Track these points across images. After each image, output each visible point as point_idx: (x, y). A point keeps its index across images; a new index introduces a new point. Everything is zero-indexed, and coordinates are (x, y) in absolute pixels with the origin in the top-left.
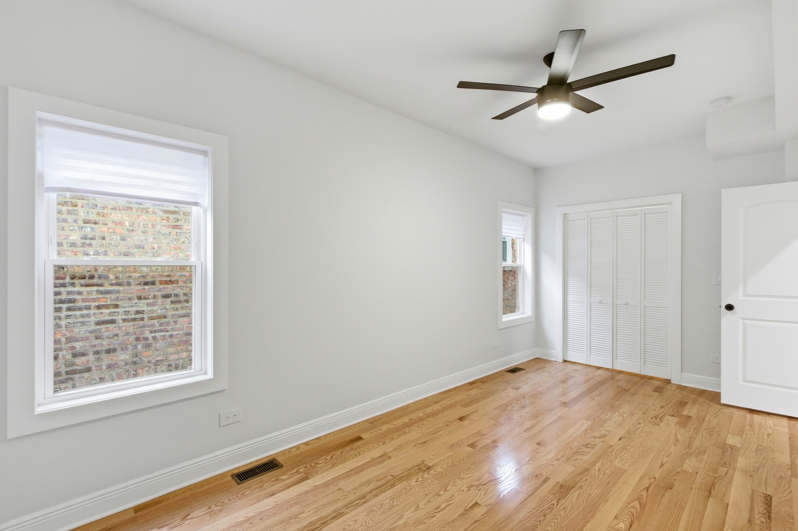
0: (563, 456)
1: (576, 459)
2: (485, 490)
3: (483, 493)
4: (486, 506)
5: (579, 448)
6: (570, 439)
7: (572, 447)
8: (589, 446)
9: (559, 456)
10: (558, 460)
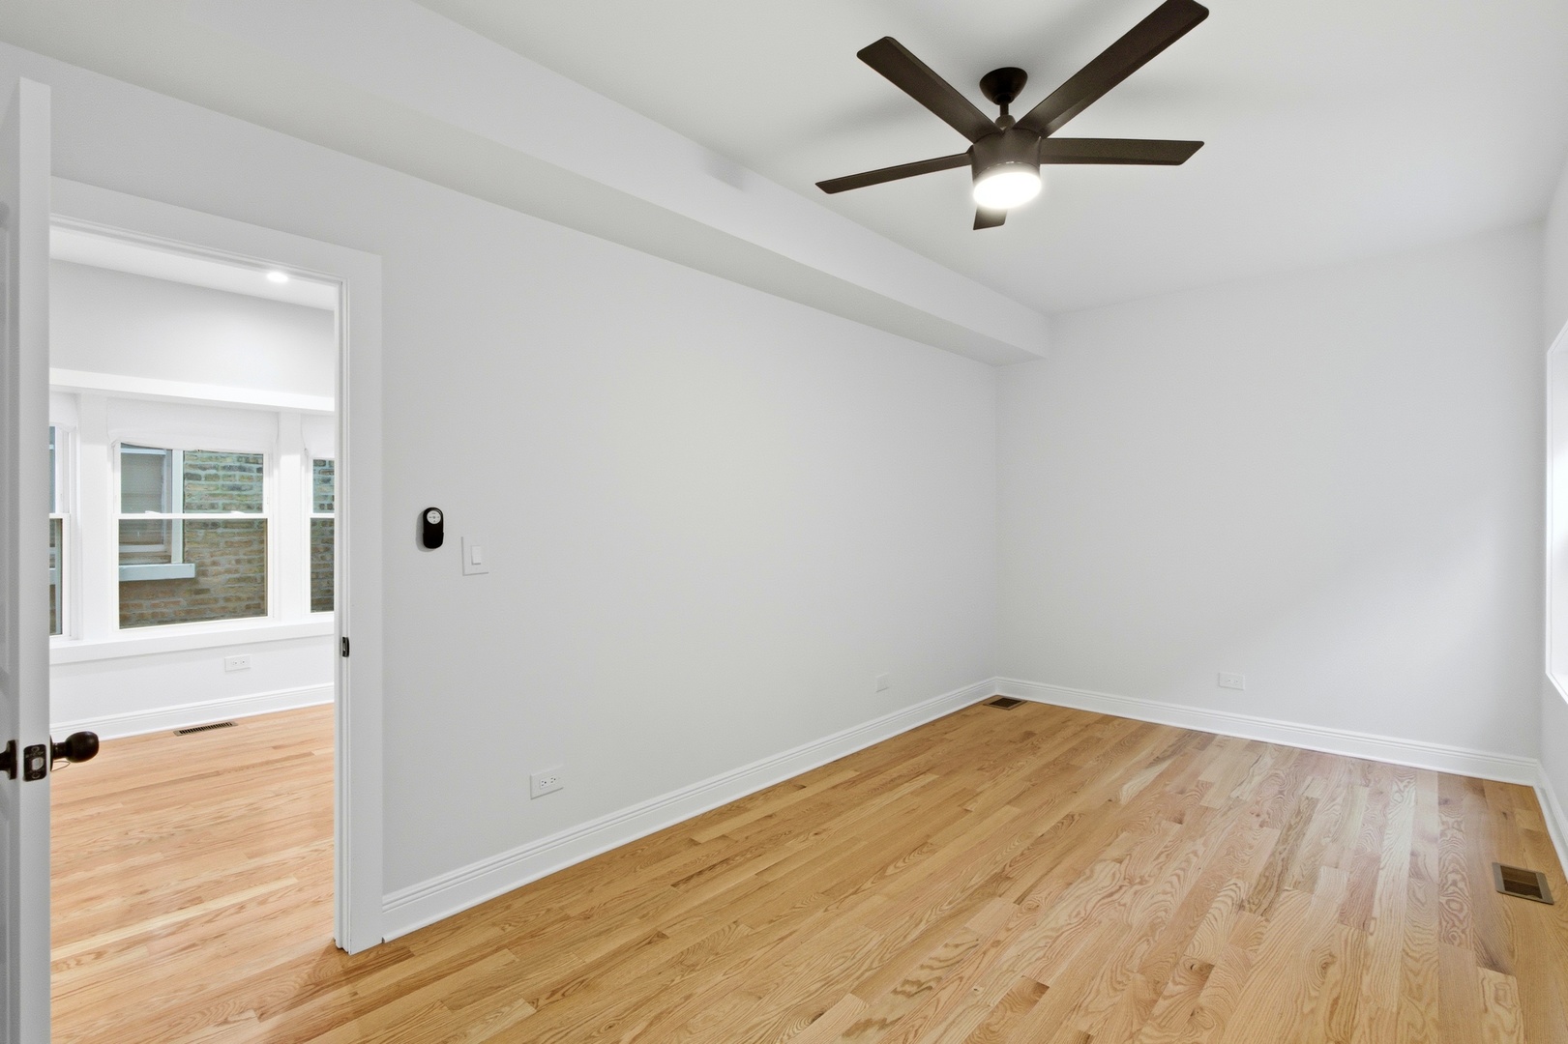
0: (984, 953)
1: (957, 946)
2: (1116, 880)
3: (1118, 876)
4: (1105, 860)
5: (939, 979)
6: (960, 1010)
7: (958, 982)
8: (914, 989)
9: (993, 951)
10: (997, 943)
